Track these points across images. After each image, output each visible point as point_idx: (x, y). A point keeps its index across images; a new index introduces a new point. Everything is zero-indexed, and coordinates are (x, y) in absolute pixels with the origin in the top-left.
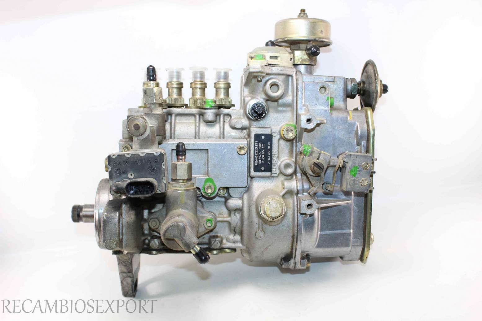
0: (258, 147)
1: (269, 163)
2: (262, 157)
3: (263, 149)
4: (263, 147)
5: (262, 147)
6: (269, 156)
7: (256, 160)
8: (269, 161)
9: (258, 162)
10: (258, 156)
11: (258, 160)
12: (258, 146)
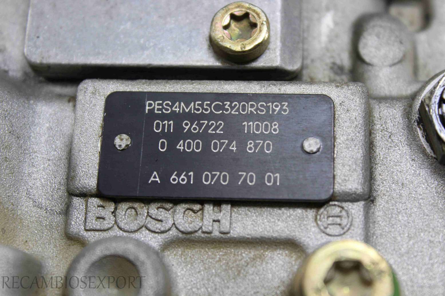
0: (250, 117)
1: (155, 178)
2: (194, 137)
3: (242, 145)
4: (250, 144)
5: (255, 137)
6: (198, 178)
7: (179, 108)
8: (165, 177)
9: (163, 117)
10: (202, 116)
11: (173, 116)
12: (261, 118)
